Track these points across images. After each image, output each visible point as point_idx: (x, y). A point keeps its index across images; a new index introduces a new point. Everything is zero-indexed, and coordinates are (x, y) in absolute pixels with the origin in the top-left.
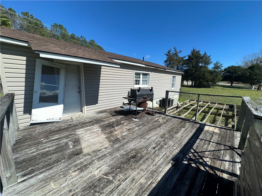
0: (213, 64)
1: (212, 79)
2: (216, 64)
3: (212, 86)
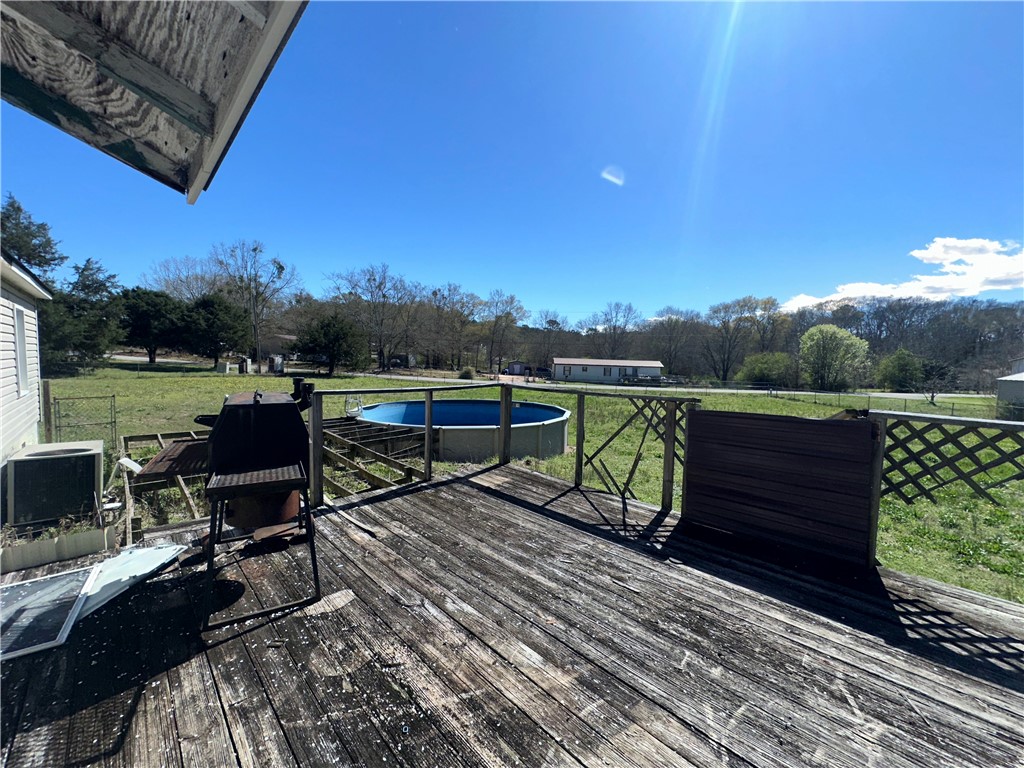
0: (73, 271)
1: (86, 338)
2: (84, 270)
3: (82, 366)
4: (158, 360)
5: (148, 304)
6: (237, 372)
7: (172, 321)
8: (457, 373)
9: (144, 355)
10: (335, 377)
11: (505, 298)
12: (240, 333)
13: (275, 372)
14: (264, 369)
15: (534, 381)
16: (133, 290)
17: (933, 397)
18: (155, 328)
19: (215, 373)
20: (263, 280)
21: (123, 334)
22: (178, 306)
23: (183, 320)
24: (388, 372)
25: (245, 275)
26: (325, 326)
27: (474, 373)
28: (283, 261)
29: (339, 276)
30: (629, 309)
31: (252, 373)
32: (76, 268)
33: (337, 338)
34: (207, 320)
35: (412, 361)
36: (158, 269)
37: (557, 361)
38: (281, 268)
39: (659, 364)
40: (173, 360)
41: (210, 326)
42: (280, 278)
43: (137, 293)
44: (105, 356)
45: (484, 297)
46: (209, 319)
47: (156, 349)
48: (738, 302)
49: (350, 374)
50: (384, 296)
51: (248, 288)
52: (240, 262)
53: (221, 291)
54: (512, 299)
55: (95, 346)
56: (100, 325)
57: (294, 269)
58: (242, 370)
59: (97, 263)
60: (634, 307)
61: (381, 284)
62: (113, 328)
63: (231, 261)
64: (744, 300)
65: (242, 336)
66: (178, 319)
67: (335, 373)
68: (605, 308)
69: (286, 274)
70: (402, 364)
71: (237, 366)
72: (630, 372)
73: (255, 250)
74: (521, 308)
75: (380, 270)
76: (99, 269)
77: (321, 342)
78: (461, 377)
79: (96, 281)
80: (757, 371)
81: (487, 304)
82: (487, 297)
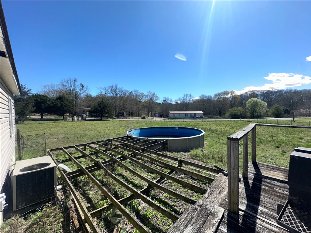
1: (21, 111)
3: (20, 120)
4: (44, 117)
5: (41, 99)
6: (71, 120)
7: (49, 105)
8: (140, 117)
9: (39, 116)
10: (103, 120)
11: (152, 94)
12: (71, 108)
13: (84, 120)
14: (80, 119)
16: (36, 95)
17: (294, 119)
18: (43, 107)
19: (64, 121)
20: (77, 90)
21: (34, 109)
22: (50, 99)
23: (53, 104)
24: (119, 118)
25: (71, 89)
26: (100, 104)
27: (146, 117)
28: (83, 84)
29: (102, 88)
30: (190, 96)
31: (76, 120)
33: (104, 108)
35: (125, 114)
36: (43, 88)
37: (171, 112)
38: (83, 86)
39: (202, 112)
40: (48, 117)
41: (62, 105)
42: (82, 89)
43: (37, 96)
44: (28, 117)
46: (61, 103)
47: (43, 114)
48: (223, 93)
49: (108, 119)
50: (116, 94)
51: (73, 93)
52: (70, 85)
53: (64, 94)
54: (154, 94)
55: (24, 113)
56: (26, 106)
57: (87, 87)
58: (73, 120)
59: (24, 86)
60: (192, 95)
61: (115, 90)
62: (30, 107)
63: (67, 85)
64: (225, 92)
65: (72, 108)
66: (51, 104)
67: (103, 119)
68: (183, 96)
69: (84, 88)
70: (122, 115)
71: (71, 118)
72: (193, 115)
73: (74, 81)
74: (157, 96)
75: (115, 86)
76: (25, 88)
77: (99, 109)
78: (142, 119)
79: (24, 92)
80: (233, 113)
81: (146, 96)
82: (147, 93)
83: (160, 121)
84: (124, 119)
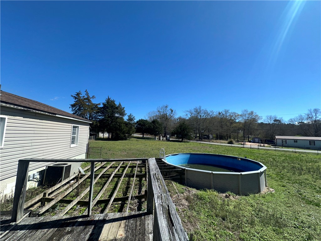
2: (130, 116)
4: (144, 136)
5: (143, 123)
7: (146, 127)
8: (226, 142)
9: (141, 135)
10: (183, 142)
11: (249, 112)
12: (160, 129)
13: (167, 140)
14: (165, 138)
15: (264, 146)
20: (168, 115)
23: (149, 126)
24: (202, 141)
25: (164, 114)
27: (234, 142)
28: (173, 109)
29: (187, 111)
31: (162, 140)
32: (128, 116)
33: (184, 130)
34: (153, 126)
35: (211, 136)
37: (277, 137)
41: (154, 128)
42: (172, 114)
44: (132, 135)
45: (240, 113)
47: (144, 134)
49: (188, 141)
50: (200, 116)
51: (164, 117)
52: (163, 111)
54: (252, 113)
57: (175, 111)
58: (159, 139)
59: (132, 114)
61: (199, 112)
67: (184, 140)
69: (173, 112)
70: (207, 138)
73: (166, 107)
74: (257, 115)
75: (199, 108)
76: (132, 116)
77: (179, 131)
78: (229, 143)
79: (131, 118)
81: (241, 115)
82: (241, 112)
83: (251, 148)
84: (207, 142)
